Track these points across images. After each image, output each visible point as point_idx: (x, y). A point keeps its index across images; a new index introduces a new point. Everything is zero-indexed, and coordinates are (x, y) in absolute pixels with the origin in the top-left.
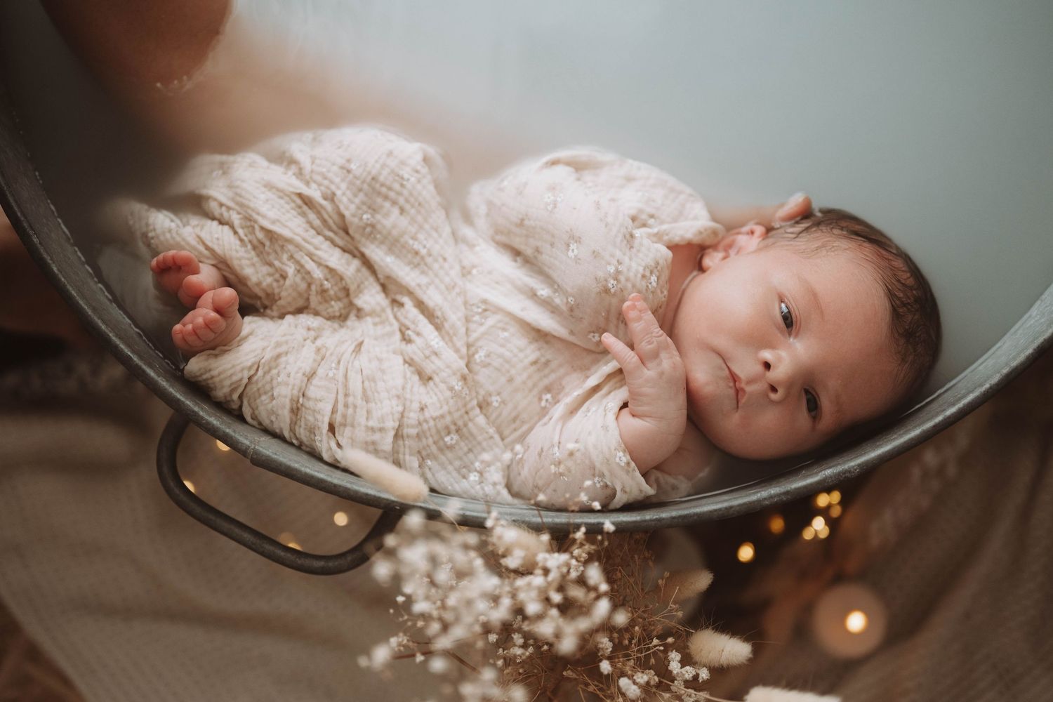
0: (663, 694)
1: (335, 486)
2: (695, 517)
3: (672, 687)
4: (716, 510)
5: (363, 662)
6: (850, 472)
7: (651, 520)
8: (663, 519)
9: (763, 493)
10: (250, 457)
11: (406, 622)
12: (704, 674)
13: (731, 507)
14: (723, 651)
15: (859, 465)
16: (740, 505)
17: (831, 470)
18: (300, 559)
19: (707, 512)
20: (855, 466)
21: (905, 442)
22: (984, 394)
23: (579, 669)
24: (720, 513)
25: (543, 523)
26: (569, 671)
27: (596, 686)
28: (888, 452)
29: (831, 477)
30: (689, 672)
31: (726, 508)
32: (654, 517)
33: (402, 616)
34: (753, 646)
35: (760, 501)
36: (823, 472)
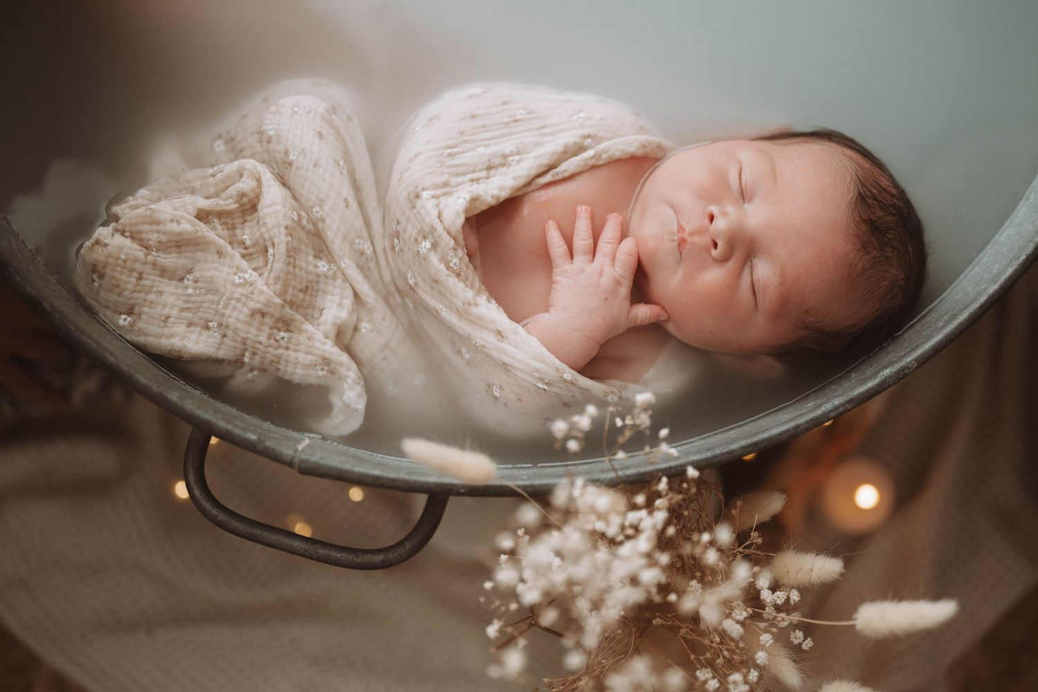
0: (758, 624)
1: (393, 480)
2: (766, 443)
3: (764, 615)
4: (784, 432)
5: (494, 672)
6: (908, 368)
7: (722, 454)
8: (734, 451)
9: (827, 405)
10: (297, 467)
11: (498, 608)
12: (795, 596)
13: (799, 426)
14: (812, 570)
15: (915, 360)
16: (807, 422)
17: (888, 370)
18: (357, 557)
19: (776, 435)
20: (912, 360)
21: (956, 328)
22: (1023, 266)
23: (670, 615)
24: (789, 433)
25: (618, 477)
26: (658, 619)
27: (687, 627)
28: (941, 341)
29: (890, 377)
30: (780, 597)
31: (794, 428)
32: (725, 451)
33: (493, 602)
34: (843, 561)
35: (826, 414)
36: (881, 373)
